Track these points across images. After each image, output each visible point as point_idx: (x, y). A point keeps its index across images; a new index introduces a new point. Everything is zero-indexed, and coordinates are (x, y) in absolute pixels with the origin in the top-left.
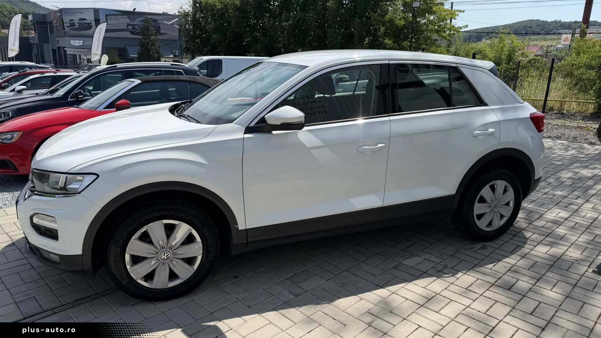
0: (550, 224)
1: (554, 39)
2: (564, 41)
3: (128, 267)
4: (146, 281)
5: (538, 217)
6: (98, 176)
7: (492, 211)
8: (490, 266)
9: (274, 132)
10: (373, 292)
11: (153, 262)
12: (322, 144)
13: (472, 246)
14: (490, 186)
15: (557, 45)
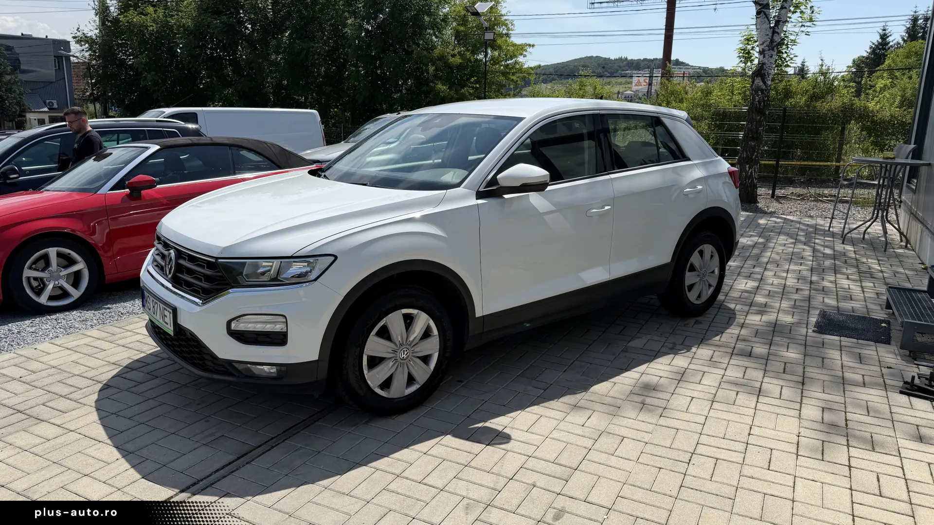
0: (746, 294)
1: (621, 84)
2: (636, 85)
3: (365, 372)
4: (382, 389)
5: (729, 288)
6: (336, 258)
7: (700, 280)
8: (718, 338)
9: (506, 196)
10: (621, 375)
11: (391, 364)
12: (553, 208)
13: (686, 322)
14: (699, 252)
15: (626, 91)
